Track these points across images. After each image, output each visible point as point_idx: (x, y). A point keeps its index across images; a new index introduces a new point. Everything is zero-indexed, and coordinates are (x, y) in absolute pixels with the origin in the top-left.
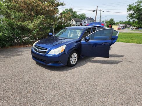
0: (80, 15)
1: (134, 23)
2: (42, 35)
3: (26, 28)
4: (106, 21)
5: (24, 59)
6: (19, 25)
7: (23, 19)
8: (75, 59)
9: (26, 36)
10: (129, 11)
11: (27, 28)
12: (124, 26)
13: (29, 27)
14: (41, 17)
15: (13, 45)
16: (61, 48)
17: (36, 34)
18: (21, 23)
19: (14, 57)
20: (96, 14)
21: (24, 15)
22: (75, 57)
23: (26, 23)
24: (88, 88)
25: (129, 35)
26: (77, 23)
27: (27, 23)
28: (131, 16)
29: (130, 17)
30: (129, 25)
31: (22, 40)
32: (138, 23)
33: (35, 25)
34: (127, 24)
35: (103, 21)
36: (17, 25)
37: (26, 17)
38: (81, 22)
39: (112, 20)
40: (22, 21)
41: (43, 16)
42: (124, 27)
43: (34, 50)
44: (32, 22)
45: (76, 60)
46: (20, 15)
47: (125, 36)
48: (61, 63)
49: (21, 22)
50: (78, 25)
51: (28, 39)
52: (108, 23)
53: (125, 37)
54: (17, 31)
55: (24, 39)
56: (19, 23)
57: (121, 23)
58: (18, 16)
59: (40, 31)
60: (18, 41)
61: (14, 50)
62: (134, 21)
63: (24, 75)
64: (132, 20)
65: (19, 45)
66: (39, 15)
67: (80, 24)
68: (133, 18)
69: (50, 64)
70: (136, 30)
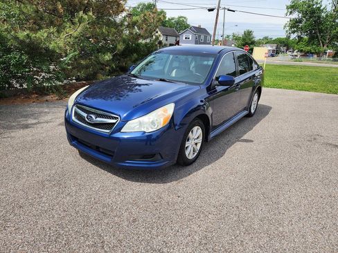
0: (173, 19)
1: (299, 42)
2: (87, 68)
3: (42, 48)
4: (234, 36)
5: (41, 142)
6: (21, 38)
7: (34, 23)
8: (196, 144)
9: (42, 71)
10: (291, 13)
11: (47, 49)
12: (274, 48)
13: (51, 47)
14: (86, 17)
15: (6, 97)
16: (160, 111)
17: (72, 64)
18: (28, 35)
19: (13, 134)
20: (217, 18)
21: (37, 11)
22: (196, 137)
23: (42, 34)
24: (260, 247)
25: (292, 70)
26: (167, 40)
27: (46, 35)
28: (295, 25)
29: (291, 28)
30: (285, 48)
31: (33, 83)
32: (309, 43)
33: (69, 40)
34: (282, 46)
35: (228, 36)
36: (16, 38)
37: (42, 19)
38: (177, 36)
39: (249, 34)
40: (31, 29)
41: (91, 14)
42: (273, 51)
43: (73, 118)
44: (58, 32)
45: (199, 146)
46: (25, 11)
47: (284, 72)
48: (159, 157)
49: (28, 32)
50: (171, 45)
51: (48, 80)
52: (240, 42)
53: (284, 74)
54: (18, 57)
55: (37, 79)
56: (22, 35)
57: (267, 41)
58: (18, 12)
59: (81, 57)
60: (21, 85)
61: (11, 113)
62: (299, 37)
63: (44, 199)
64: (296, 34)
65: (26, 95)
66: (81, 13)
67: (174, 42)
68: (297, 31)
69: (129, 163)
70: (303, 59)
